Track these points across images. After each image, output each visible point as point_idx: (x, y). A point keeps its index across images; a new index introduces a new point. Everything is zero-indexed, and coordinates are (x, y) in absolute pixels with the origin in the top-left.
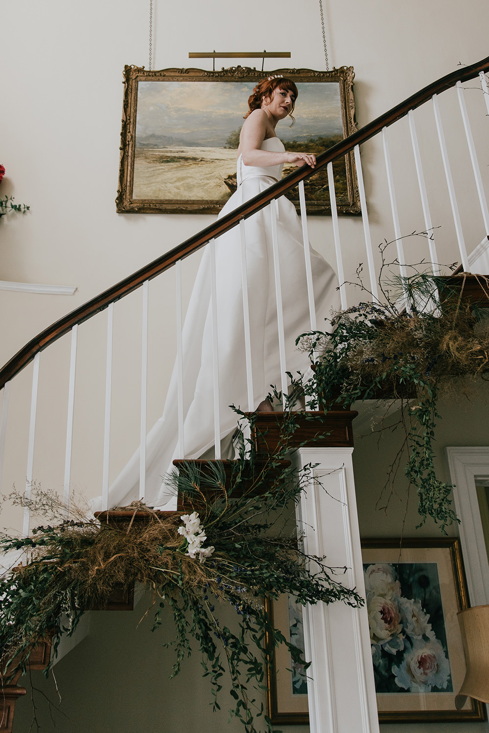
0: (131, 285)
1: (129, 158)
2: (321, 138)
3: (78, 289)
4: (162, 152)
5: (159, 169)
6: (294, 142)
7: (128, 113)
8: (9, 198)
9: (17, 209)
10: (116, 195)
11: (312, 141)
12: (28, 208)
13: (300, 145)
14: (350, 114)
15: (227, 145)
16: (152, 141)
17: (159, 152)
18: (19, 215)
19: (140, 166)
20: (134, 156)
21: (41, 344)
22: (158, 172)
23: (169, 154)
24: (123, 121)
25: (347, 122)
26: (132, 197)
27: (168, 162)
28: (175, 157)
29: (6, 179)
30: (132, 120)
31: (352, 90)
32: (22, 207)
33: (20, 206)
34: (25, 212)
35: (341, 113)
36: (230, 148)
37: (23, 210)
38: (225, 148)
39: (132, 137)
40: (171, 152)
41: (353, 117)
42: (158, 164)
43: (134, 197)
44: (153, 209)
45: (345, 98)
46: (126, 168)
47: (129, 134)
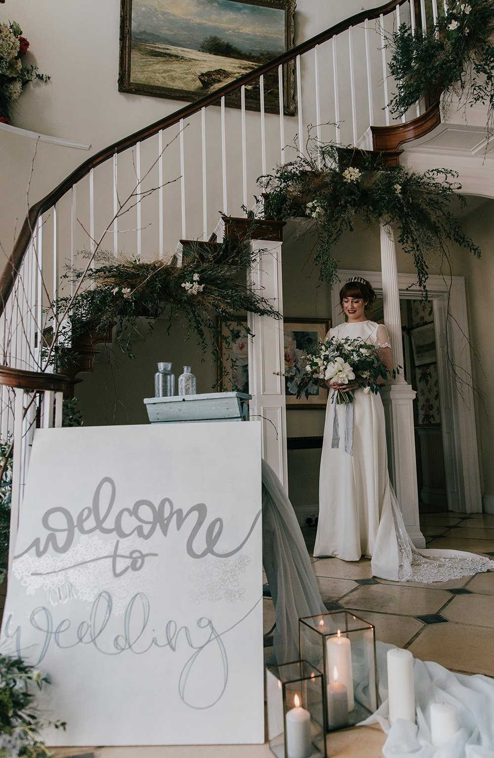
0: (151, 131)
1: (127, 49)
2: (268, 53)
3: (92, 146)
4: (152, 47)
5: (150, 61)
6: (250, 54)
7: (125, 11)
8: (34, 68)
9: (40, 77)
10: (117, 77)
11: (262, 55)
12: (49, 78)
13: (254, 57)
14: (290, 37)
15: (201, 49)
16: (144, 37)
17: (149, 47)
18: (42, 84)
19: (135, 56)
20: (130, 47)
21: (94, 163)
22: (149, 63)
23: (157, 50)
24: (121, 16)
25: (288, 43)
26: (130, 81)
27: (156, 56)
28: (162, 53)
29: (29, 52)
30: (128, 16)
31: (294, 18)
32: (44, 76)
33: (43, 75)
34: (46, 81)
35: (284, 35)
36: (203, 51)
37: (45, 79)
38: (199, 51)
39: (129, 31)
40: (159, 48)
41: (292, 40)
42: (149, 57)
43: (131, 81)
44: (146, 92)
45: (288, 24)
46: (124, 56)
47: (126, 28)
